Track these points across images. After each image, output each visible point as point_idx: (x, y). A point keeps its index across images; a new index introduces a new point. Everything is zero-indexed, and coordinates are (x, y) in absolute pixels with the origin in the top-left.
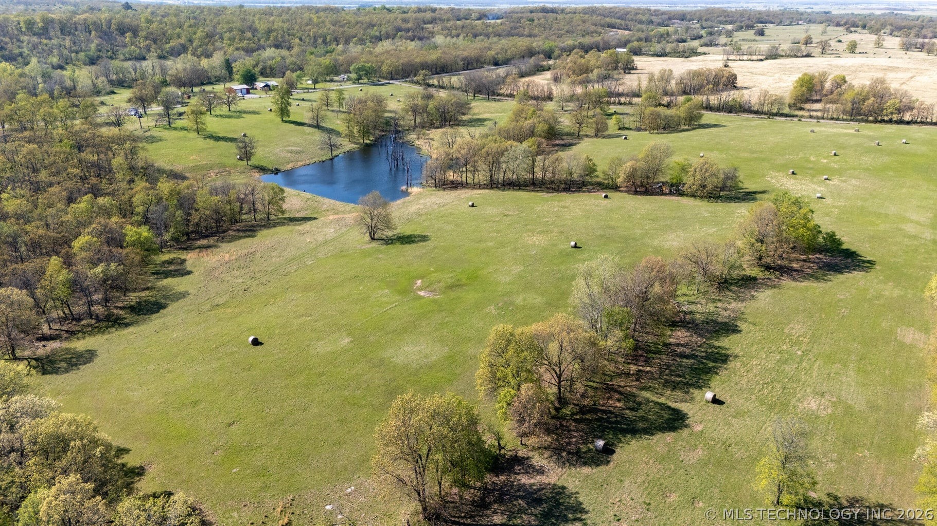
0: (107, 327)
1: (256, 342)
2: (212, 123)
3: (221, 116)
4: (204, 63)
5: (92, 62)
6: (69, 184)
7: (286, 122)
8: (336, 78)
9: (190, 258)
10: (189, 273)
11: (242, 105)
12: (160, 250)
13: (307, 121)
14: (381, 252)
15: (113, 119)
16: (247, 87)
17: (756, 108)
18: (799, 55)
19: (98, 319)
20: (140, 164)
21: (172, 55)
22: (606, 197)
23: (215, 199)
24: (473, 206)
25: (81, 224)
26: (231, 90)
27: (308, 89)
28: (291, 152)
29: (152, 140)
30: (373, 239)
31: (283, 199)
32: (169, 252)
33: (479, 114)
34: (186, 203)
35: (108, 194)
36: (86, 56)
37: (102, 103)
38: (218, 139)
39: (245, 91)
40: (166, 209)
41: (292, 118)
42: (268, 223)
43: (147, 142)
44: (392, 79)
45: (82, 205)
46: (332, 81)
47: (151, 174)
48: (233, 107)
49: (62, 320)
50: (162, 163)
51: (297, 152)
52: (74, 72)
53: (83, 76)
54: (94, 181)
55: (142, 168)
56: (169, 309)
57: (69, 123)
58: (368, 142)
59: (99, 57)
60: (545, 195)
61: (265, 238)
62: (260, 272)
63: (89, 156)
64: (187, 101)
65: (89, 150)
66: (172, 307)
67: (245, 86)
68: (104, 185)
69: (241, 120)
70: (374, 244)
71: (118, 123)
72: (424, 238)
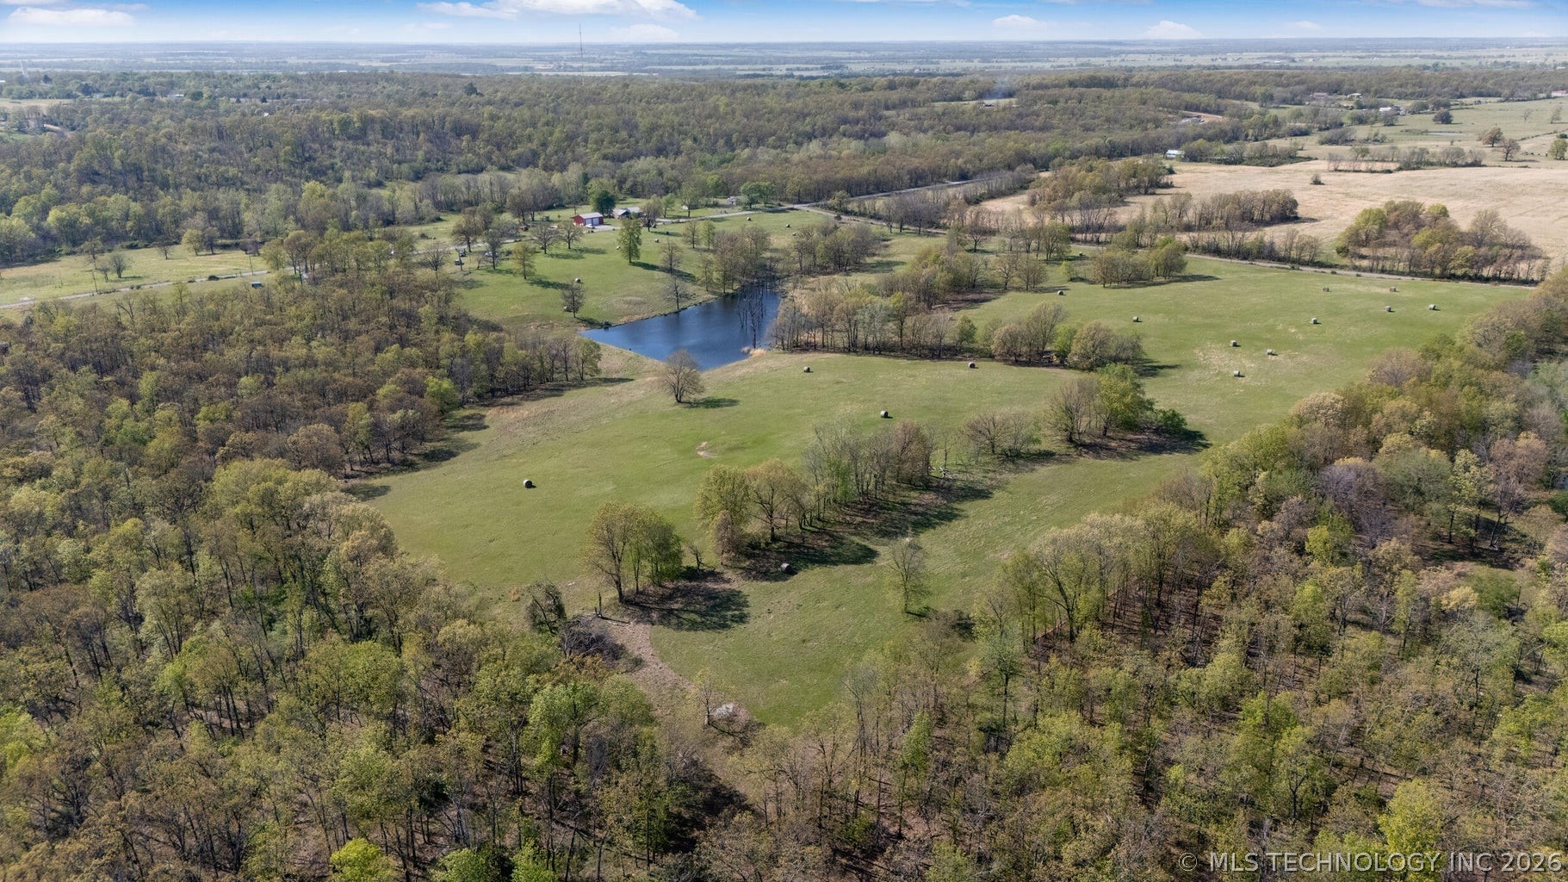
0: (401, 471)
1: (529, 485)
2: (543, 265)
3: (557, 256)
4: (556, 179)
5: (418, 176)
6: (377, 333)
7: (634, 264)
8: (722, 201)
9: (490, 414)
10: (485, 427)
11: (585, 241)
12: (461, 405)
13: (658, 263)
14: (679, 413)
15: (430, 259)
16: (600, 215)
17: (1283, 254)
18: (1460, 162)
19: (393, 463)
20: (452, 313)
21: (518, 165)
22: (972, 366)
23: (522, 353)
24: (808, 371)
25: (386, 374)
26: (578, 219)
27: (680, 217)
28: (629, 303)
29: (471, 285)
30: (679, 401)
31: (599, 357)
32: (471, 408)
33: (894, 255)
34: (493, 357)
35: (415, 345)
36: (411, 168)
37: (423, 236)
38: (546, 285)
39: (596, 221)
40: (471, 362)
41: (642, 260)
42: (580, 383)
43: (465, 287)
44: (800, 202)
45: (388, 355)
46: (716, 205)
47: (460, 324)
48: (574, 245)
49: (362, 464)
50: (475, 313)
51: (637, 304)
52: (394, 191)
53: (403, 195)
54: (403, 330)
55: (454, 318)
56: (459, 457)
57: (383, 263)
58: (731, 291)
59: (427, 169)
60: (903, 362)
61: (571, 398)
62: (553, 429)
63: (401, 303)
64: (523, 233)
65: (401, 296)
66: (462, 456)
67: (598, 215)
68: (412, 335)
69: (581, 261)
70: (679, 407)
71: (436, 264)
72: (733, 403)
